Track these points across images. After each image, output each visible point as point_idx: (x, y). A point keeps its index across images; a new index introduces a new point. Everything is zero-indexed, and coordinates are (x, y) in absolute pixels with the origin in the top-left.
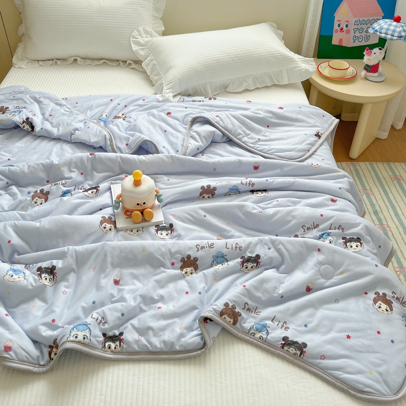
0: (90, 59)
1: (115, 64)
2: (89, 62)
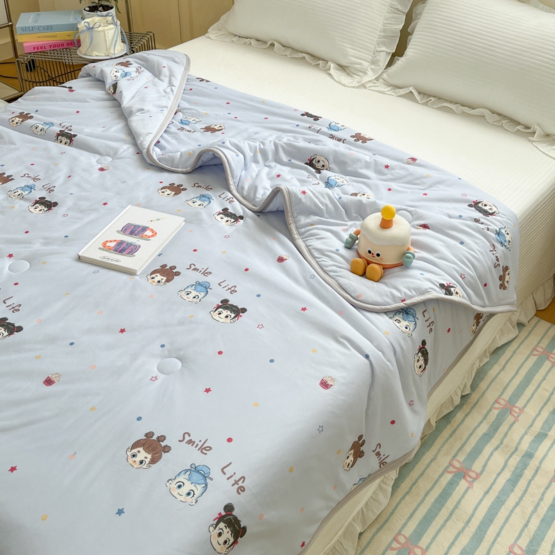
1: (314, 64)
2: (288, 52)
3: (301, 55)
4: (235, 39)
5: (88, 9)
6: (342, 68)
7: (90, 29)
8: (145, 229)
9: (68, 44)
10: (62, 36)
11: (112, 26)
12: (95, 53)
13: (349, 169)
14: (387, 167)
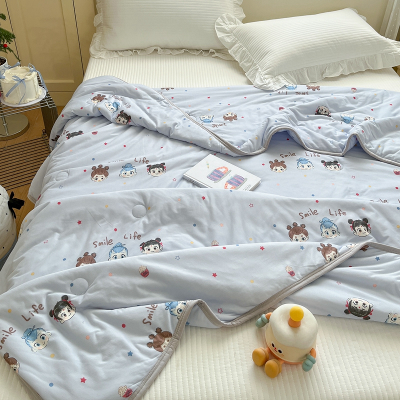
7: (21, 81)
11: (34, 73)
12: (29, 99)
13: (341, 107)
14: (354, 98)
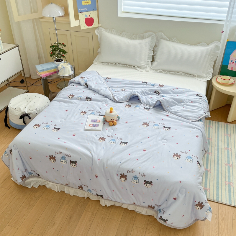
0: (121, 64)
1: (130, 67)
2: (121, 65)
3: (126, 65)
4: (103, 63)
5: (56, 61)
6: (139, 67)
7: (64, 67)
8: (97, 120)
9: (54, 73)
10: (53, 70)
11: (69, 65)
12: (66, 74)
